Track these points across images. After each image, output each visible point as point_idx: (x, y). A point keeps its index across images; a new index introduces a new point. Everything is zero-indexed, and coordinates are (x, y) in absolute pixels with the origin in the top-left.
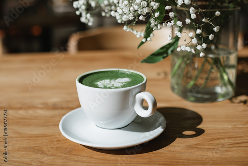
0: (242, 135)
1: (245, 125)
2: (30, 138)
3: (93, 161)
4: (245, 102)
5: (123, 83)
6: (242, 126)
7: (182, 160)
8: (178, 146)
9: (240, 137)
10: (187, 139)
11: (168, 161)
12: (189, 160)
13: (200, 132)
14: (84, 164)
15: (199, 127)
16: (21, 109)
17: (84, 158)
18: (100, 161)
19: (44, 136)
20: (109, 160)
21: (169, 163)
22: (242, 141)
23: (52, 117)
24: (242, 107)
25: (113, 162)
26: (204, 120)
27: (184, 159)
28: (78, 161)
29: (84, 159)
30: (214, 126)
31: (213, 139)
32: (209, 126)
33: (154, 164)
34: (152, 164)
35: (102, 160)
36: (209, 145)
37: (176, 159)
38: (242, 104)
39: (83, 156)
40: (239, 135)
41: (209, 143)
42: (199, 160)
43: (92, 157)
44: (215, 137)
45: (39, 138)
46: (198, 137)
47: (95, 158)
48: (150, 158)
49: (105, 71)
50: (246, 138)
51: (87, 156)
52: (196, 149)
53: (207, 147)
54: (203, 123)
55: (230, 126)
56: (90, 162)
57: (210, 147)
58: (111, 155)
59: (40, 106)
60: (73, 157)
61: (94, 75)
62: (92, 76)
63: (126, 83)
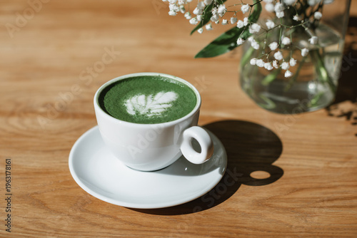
0: (337, 184)
1: (344, 162)
2: (26, 176)
3: (117, 227)
4: (348, 115)
5: (166, 106)
6: (339, 166)
7: (245, 230)
8: (242, 202)
9: (335, 187)
10: (257, 187)
11: (225, 231)
12: (255, 229)
13: (277, 174)
14: (104, 230)
15: (276, 163)
16: (12, 114)
17: (105, 218)
18: (127, 226)
19: (47, 172)
22: (336, 195)
23: (59, 133)
24: (343, 126)
26: (285, 149)
27: (249, 228)
28: (95, 224)
29: (105, 221)
30: (298, 162)
31: (295, 190)
32: (292, 162)
33: (206, 235)
34: (202, 235)
35: (130, 223)
36: (287, 200)
37: (237, 227)
38: (343, 119)
39: (104, 216)
40: (333, 184)
41: (288, 197)
42: (269, 231)
43: (116, 219)
44: (298, 186)
45: (40, 176)
46: (273, 184)
48: (200, 225)
49: (139, 77)
50: (343, 189)
51: (109, 216)
52: (268, 208)
53: (284, 205)
54: (282, 156)
55: (321, 165)
56: (112, 228)
57: (289, 205)
59: (42, 110)
60: (89, 217)
61: (122, 84)
62: (119, 85)
63: (170, 106)
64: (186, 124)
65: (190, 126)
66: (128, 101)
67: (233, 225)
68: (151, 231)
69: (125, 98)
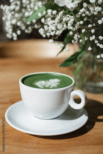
5: (57, 84)
14: (36, 150)
20: (54, 145)
21: (100, 143)
25: (58, 146)
47: (43, 144)
49: (37, 75)
58: (54, 140)
60: (25, 145)
61: (30, 77)
62: (29, 78)
63: (59, 83)
64: (71, 89)
65: (73, 90)
66: (37, 83)
67: (101, 138)
68: (61, 147)
69: (34, 82)
